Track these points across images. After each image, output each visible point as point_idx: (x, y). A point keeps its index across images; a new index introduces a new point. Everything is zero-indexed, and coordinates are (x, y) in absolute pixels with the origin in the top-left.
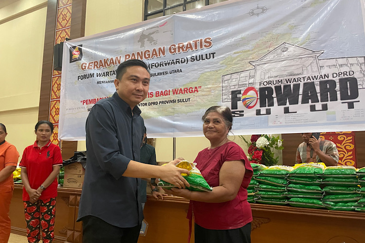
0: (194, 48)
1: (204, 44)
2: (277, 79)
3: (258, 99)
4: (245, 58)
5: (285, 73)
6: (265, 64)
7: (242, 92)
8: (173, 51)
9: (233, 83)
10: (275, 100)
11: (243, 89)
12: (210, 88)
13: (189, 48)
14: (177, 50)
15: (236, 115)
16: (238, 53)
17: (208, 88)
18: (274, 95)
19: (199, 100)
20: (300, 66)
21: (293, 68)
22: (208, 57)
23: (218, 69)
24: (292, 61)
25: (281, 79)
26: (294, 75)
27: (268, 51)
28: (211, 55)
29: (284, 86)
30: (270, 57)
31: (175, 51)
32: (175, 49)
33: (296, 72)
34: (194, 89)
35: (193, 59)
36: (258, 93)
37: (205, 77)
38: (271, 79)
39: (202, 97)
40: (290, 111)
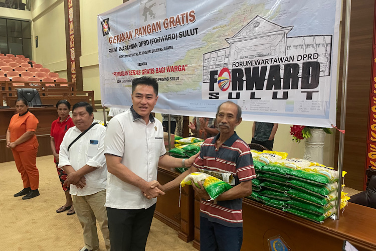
0: (182, 23)
1: (189, 18)
2: (247, 60)
3: (230, 81)
4: (222, 35)
5: (255, 53)
6: (239, 41)
7: (219, 73)
8: (166, 26)
9: (211, 63)
10: (245, 83)
11: (219, 69)
12: (194, 67)
13: (178, 22)
14: (169, 24)
15: (213, 97)
16: (216, 28)
17: (192, 67)
18: (244, 78)
19: (186, 80)
20: (269, 45)
21: (262, 47)
22: (193, 33)
23: (200, 46)
24: (262, 39)
25: (250, 60)
26: (263, 56)
27: (242, 26)
28: (195, 30)
29: (253, 68)
30: (243, 34)
31: (168, 26)
32: (167, 24)
33: (264, 53)
34: (182, 68)
35: (182, 35)
36: (231, 74)
37: (190, 54)
38: (242, 60)
39: (187, 76)
40: (255, 97)
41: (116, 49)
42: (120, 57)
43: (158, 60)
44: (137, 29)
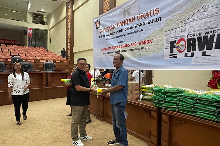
0: (150, 15)
1: (155, 12)
2: (199, 32)
3: (186, 46)
4: (179, 19)
5: (205, 27)
6: (192, 22)
7: (177, 42)
8: (139, 18)
9: (171, 36)
10: (197, 46)
11: (177, 40)
12: (158, 40)
13: (147, 15)
14: (141, 17)
15: (173, 57)
16: (175, 16)
17: (157, 40)
18: (197, 43)
19: (152, 48)
20: (216, 21)
21: (210, 23)
22: (158, 20)
23: (163, 27)
24: (210, 18)
25: (201, 32)
26: (211, 29)
27: (195, 12)
28: (159, 19)
29: (204, 37)
30: (195, 17)
31: (140, 19)
32: (140, 17)
33: (212, 26)
34: (149, 41)
35: (149, 23)
36: (186, 42)
37: (156, 33)
38: (195, 33)
39: (153, 46)
40: (206, 55)
41: (104, 36)
42: (107, 39)
43: (132, 39)
44: (119, 23)
